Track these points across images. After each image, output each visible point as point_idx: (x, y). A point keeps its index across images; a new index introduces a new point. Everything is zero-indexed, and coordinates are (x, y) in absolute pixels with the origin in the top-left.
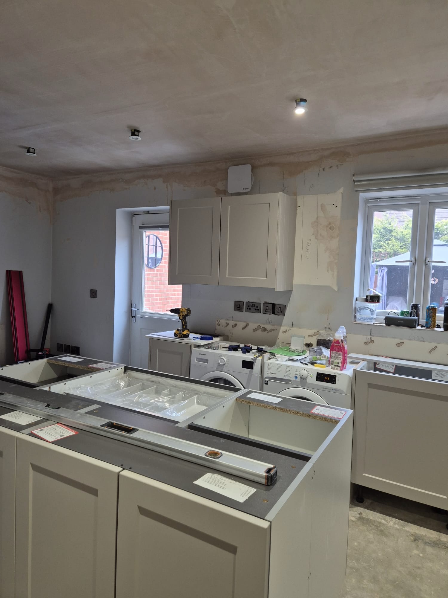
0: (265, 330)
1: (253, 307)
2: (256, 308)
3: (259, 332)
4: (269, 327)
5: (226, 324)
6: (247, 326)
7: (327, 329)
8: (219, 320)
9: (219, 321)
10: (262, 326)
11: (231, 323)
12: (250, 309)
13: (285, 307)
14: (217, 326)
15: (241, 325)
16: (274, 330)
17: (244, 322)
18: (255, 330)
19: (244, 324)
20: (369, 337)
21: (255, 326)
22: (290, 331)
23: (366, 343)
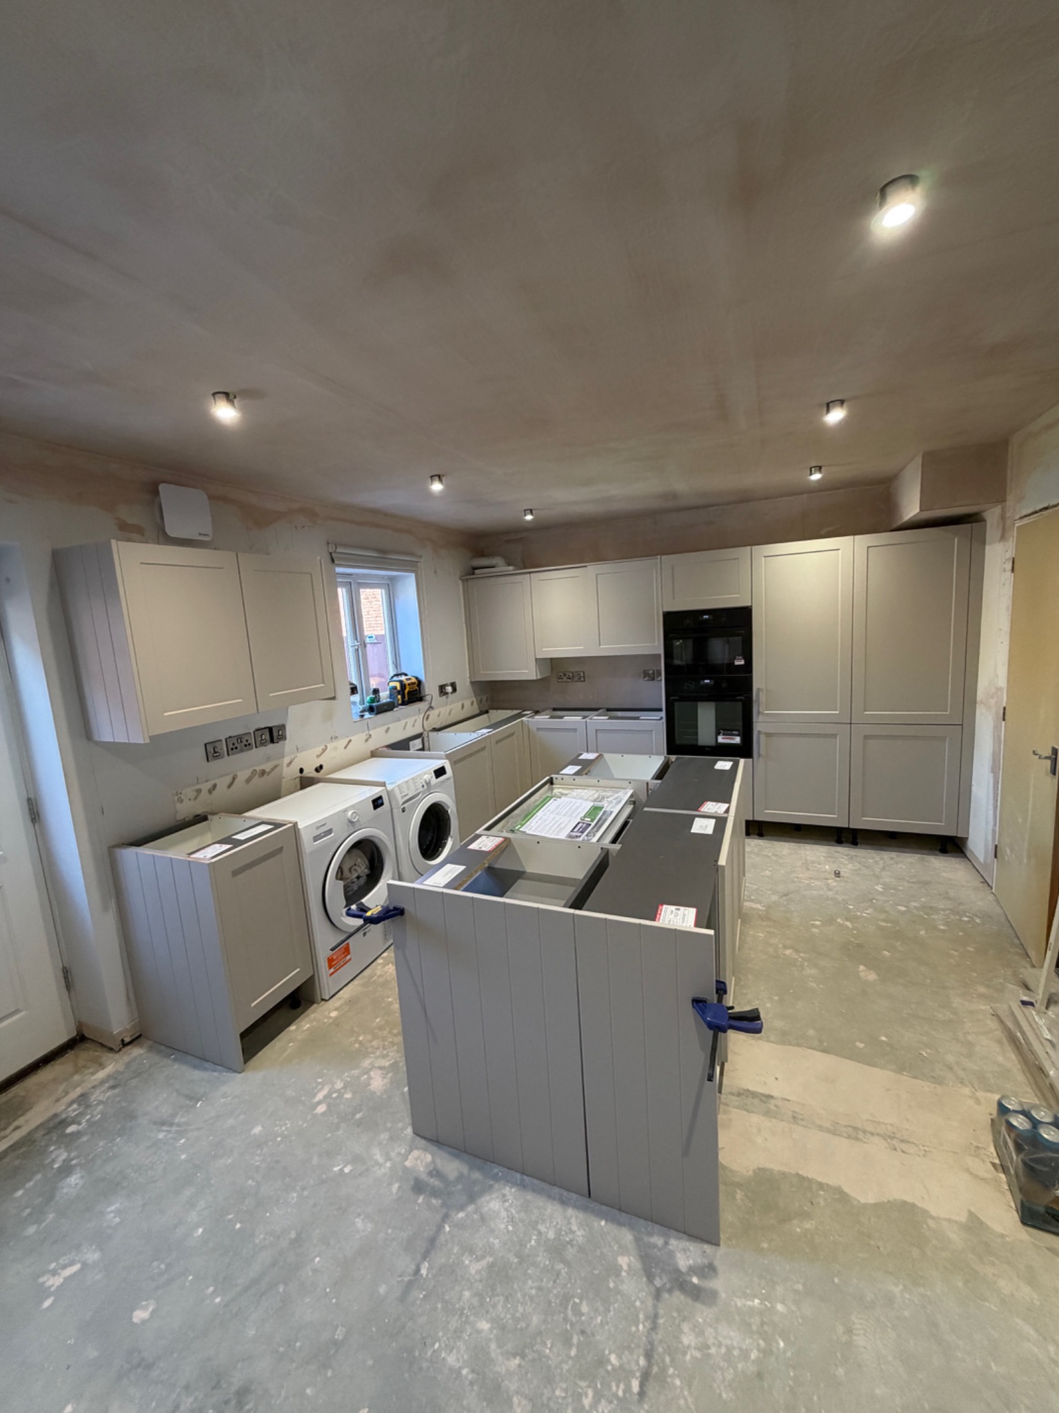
0: (263, 773)
1: (238, 744)
2: (245, 743)
3: (256, 780)
4: (267, 767)
5: (195, 794)
6: (234, 779)
7: (333, 740)
8: (179, 792)
9: (181, 793)
10: (258, 768)
11: (205, 787)
12: (236, 748)
13: (283, 727)
14: (178, 806)
15: (223, 783)
16: (276, 766)
17: (227, 774)
18: (248, 780)
19: (228, 779)
20: (367, 732)
21: (247, 773)
22: (295, 760)
23: (366, 740)
